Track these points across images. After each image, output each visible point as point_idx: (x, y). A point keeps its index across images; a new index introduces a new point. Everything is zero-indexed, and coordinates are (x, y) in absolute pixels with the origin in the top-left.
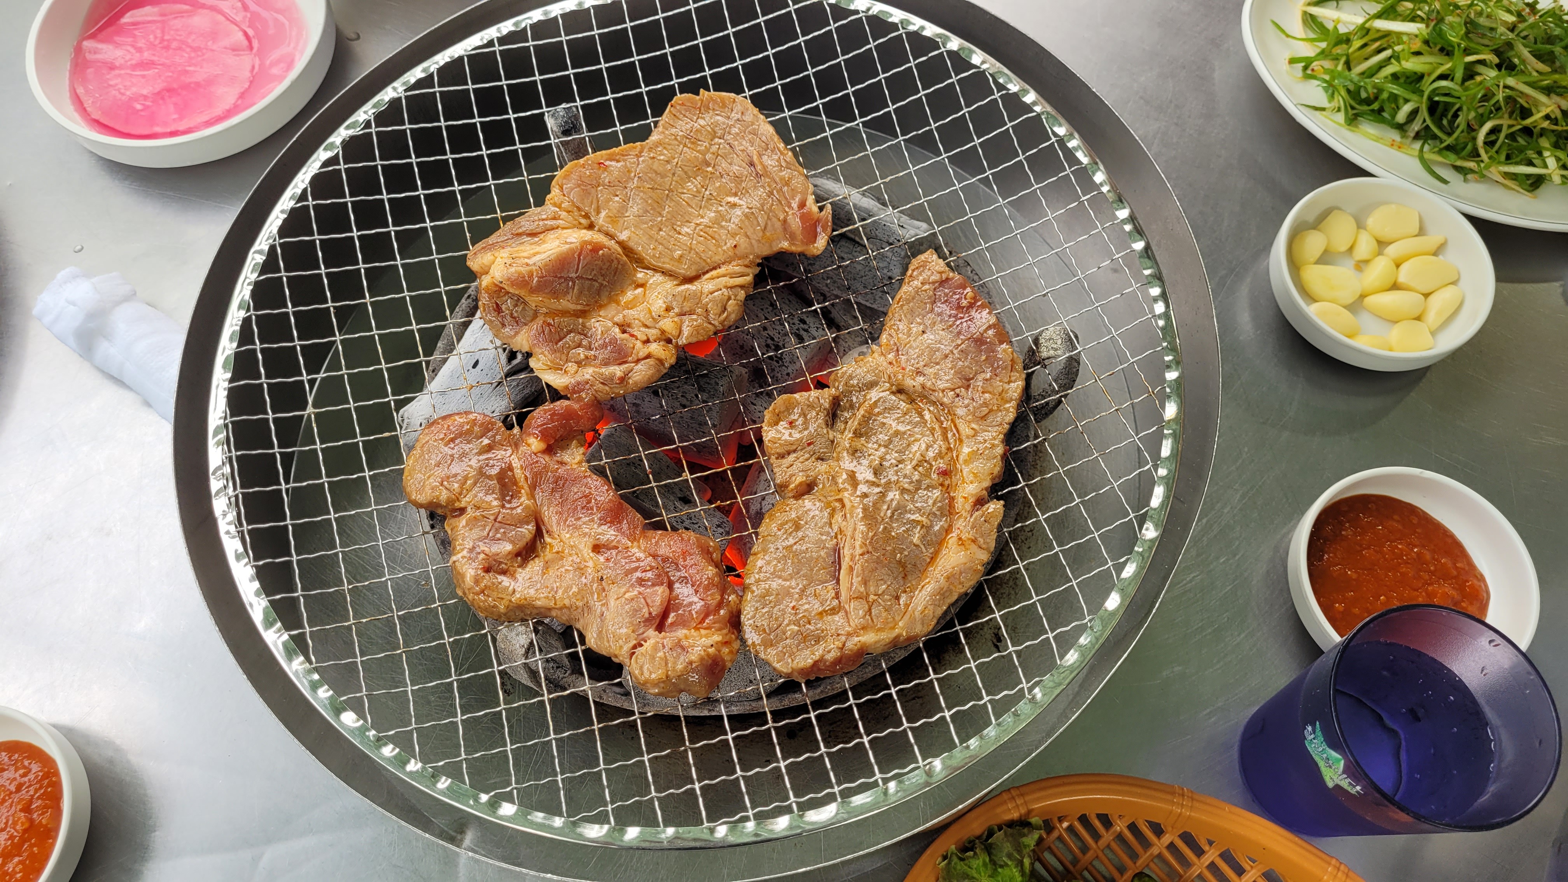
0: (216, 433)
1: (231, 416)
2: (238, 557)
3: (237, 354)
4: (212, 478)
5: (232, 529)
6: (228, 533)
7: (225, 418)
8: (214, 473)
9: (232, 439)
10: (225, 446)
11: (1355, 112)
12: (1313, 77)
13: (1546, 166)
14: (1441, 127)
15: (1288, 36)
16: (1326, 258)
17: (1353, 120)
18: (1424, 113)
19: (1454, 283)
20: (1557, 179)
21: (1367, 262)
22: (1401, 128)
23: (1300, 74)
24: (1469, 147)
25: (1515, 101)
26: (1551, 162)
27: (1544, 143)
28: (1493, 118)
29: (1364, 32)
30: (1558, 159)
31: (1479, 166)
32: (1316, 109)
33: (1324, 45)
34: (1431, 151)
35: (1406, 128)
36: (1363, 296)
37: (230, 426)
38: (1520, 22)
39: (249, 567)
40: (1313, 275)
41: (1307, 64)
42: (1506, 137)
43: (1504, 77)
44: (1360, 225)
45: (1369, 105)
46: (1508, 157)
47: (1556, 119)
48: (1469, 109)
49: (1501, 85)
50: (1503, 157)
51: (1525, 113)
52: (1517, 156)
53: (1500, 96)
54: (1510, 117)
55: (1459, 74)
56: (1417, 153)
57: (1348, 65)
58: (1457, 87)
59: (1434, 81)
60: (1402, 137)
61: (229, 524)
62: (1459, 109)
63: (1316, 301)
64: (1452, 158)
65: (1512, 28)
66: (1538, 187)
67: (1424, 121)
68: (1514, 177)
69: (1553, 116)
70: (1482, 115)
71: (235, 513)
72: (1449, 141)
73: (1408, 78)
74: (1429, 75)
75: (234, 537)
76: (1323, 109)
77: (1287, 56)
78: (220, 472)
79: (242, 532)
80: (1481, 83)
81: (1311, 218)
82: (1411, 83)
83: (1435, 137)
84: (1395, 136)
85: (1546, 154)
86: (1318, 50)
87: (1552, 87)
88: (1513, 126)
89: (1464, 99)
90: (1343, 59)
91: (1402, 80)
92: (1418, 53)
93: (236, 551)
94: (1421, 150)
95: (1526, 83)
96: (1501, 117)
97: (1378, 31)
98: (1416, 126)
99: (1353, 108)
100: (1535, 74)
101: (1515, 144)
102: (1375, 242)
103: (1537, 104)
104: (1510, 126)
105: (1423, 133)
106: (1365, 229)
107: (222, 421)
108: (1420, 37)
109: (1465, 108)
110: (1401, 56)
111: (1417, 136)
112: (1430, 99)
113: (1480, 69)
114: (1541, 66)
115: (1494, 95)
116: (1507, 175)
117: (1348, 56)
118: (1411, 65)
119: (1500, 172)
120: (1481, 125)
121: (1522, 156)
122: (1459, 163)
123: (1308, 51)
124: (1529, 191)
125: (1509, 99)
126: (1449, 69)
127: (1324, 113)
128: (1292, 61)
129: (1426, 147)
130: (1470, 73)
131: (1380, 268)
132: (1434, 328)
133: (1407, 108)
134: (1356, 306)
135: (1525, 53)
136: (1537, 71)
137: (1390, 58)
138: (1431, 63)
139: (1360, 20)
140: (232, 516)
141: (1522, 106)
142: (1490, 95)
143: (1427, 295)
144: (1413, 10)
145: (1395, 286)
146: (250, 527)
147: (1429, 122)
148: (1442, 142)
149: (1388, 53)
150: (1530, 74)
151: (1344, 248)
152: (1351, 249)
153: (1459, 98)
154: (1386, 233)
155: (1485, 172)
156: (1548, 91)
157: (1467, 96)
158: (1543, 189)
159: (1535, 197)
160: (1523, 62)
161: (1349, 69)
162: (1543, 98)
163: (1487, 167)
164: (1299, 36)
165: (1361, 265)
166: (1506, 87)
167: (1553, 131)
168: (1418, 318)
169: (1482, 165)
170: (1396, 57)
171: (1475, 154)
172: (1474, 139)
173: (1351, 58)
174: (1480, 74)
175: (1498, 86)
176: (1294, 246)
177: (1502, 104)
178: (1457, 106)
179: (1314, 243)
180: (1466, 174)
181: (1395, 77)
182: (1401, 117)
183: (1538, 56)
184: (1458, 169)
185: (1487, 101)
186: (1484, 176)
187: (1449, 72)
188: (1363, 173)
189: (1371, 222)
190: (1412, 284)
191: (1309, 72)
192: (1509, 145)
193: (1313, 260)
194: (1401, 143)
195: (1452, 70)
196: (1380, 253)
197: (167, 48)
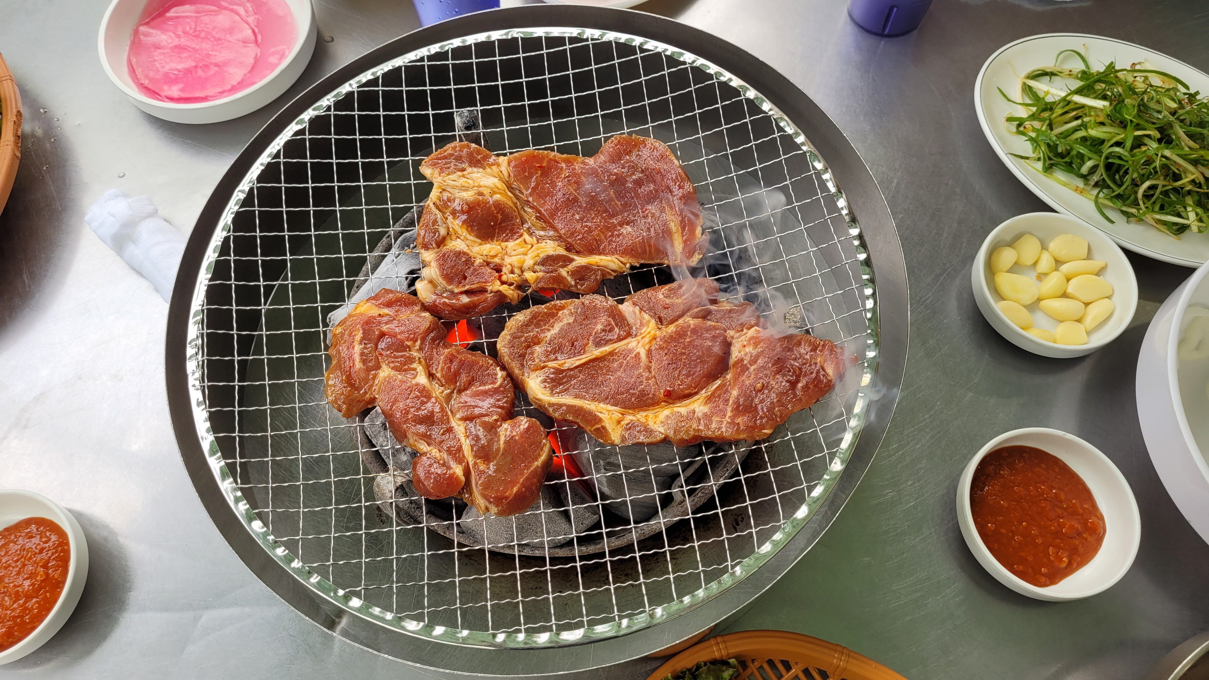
0: (195, 315)
1: (207, 305)
2: (199, 404)
3: (217, 262)
4: (188, 346)
5: (197, 383)
6: (194, 386)
7: (203, 306)
8: (190, 343)
9: (205, 321)
10: (200, 325)
11: (1052, 162)
12: (1023, 134)
13: (1188, 219)
14: (1114, 181)
15: (1009, 100)
16: (1016, 268)
17: (1048, 168)
18: (1101, 170)
19: (1109, 297)
20: (1194, 228)
21: (1046, 274)
22: (1085, 177)
23: (1014, 129)
24: (1132, 197)
25: (1169, 168)
26: (1192, 216)
27: (1189, 200)
28: (1151, 178)
29: (1066, 103)
30: (1197, 214)
31: (1139, 212)
32: (1022, 157)
33: (1034, 109)
34: (1105, 198)
35: (1088, 177)
36: (1039, 300)
37: (205, 311)
38: (1180, 109)
39: (205, 411)
40: (1004, 280)
41: (1020, 123)
42: (1161, 193)
43: (1162, 149)
44: (1044, 247)
45: (1063, 158)
46: (1162, 208)
47: (1200, 183)
48: (1133, 171)
49: (1160, 155)
50: (1157, 208)
51: (1177, 177)
52: (1168, 209)
53: (1157, 164)
54: (1165, 179)
55: (1129, 144)
56: (1093, 198)
57: (1051, 127)
58: (1126, 154)
59: (1112, 146)
60: (1085, 184)
61: (196, 379)
62: (1128, 169)
63: (1004, 300)
64: (1119, 204)
65: (1174, 113)
66: (1183, 232)
67: (1102, 175)
68: (1165, 223)
69: (1198, 182)
70: (1143, 175)
71: (200, 373)
72: (1118, 191)
73: (1094, 140)
74: (1108, 141)
75: (197, 389)
76: (1027, 158)
77: (1006, 114)
78: (194, 343)
79: (204, 386)
80: (1145, 151)
81: (1008, 238)
82: (1095, 146)
83: (1108, 187)
84: (1080, 183)
85: (1189, 209)
86: (1031, 113)
87: (1199, 160)
88: (1166, 186)
89: (1130, 162)
90: (1048, 122)
91: (1089, 143)
92: (1102, 124)
93: (198, 399)
94: (1097, 196)
95: (1178, 155)
96: (1158, 179)
97: (1076, 103)
98: (1095, 178)
99: (1050, 159)
100: (1187, 149)
101: (1167, 199)
102: (1053, 261)
103: (1186, 171)
104: (1164, 186)
105: (1101, 183)
106: (1047, 250)
107: (200, 308)
108: (1104, 112)
109: (1131, 169)
110: (1088, 125)
111: (1096, 185)
112: (1107, 158)
113: (1147, 141)
114: (1191, 143)
115: (1154, 161)
116: (1159, 221)
117: (1050, 120)
118: (1095, 132)
119: (1154, 219)
120: (1142, 183)
121: (1171, 209)
122: (1124, 209)
123: (1023, 113)
124: (1175, 234)
125: (1164, 167)
126: (1122, 139)
127: (1027, 161)
128: (1010, 119)
129: (1101, 195)
130: (1138, 143)
131: (1054, 281)
132: (1089, 329)
133: (1089, 164)
134: (1033, 306)
135: (1181, 132)
136: (1189, 147)
137: (1080, 126)
138: (1110, 133)
139: (1063, 94)
140: (198, 375)
141: (1174, 172)
142: (1151, 161)
143: (1087, 304)
144: (1104, 90)
145: (1065, 295)
146: (209, 384)
147: (1104, 176)
148: (1113, 191)
149: (1079, 122)
150: (1183, 149)
151: (1029, 262)
152: (1036, 263)
153: (1127, 161)
154: (1062, 254)
155: (1143, 218)
156: (1195, 163)
157: (1133, 161)
158: (1186, 234)
159: (1180, 239)
160: (1179, 138)
161: (1052, 129)
162: (1190, 168)
163: (1144, 214)
164: (1018, 102)
165: (1041, 277)
166: (1163, 156)
167: (1197, 192)
168: (1079, 321)
169: (1141, 212)
170: (1084, 126)
171: (1136, 204)
172: (1136, 193)
173: (1053, 122)
174: (1146, 145)
175: (1157, 155)
176: (993, 257)
177: (1158, 169)
178: (1126, 167)
179: (1007, 257)
180: (1129, 217)
181: (1084, 139)
182: (1085, 170)
183: (1191, 136)
184: (1124, 213)
185: (1149, 165)
186: (1142, 220)
187: (1122, 141)
188: (1049, 209)
189: (1052, 246)
190: (1077, 295)
191: (1021, 129)
192: (1163, 199)
193: (1006, 269)
194: (1083, 189)
195: (1124, 140)
196: (1057, 269)
197: (197, 37)
